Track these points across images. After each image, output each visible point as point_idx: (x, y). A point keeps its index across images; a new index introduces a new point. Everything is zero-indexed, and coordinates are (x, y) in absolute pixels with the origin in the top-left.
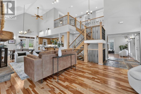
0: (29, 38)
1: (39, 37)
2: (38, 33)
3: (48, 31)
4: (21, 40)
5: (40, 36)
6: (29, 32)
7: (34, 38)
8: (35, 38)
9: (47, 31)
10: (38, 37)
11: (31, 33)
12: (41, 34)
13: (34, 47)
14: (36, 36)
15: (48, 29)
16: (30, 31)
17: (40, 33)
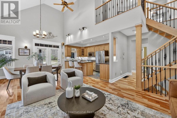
0: (50, 46)
1: (65, 46)
2: (64, 39)
3: (82, 32)
4: (40, 51)
5: (67, 44)
6: (50, 37)
7: (58, 47)
8: (60, 47)
9: (79, 32)
10: (63, 44)
11: (54, 38)
12: (70, 40)
13: (58, 60)
14: (62, 44)
15: (83, 28)
16: (51, 35)
17: (67, 38)
